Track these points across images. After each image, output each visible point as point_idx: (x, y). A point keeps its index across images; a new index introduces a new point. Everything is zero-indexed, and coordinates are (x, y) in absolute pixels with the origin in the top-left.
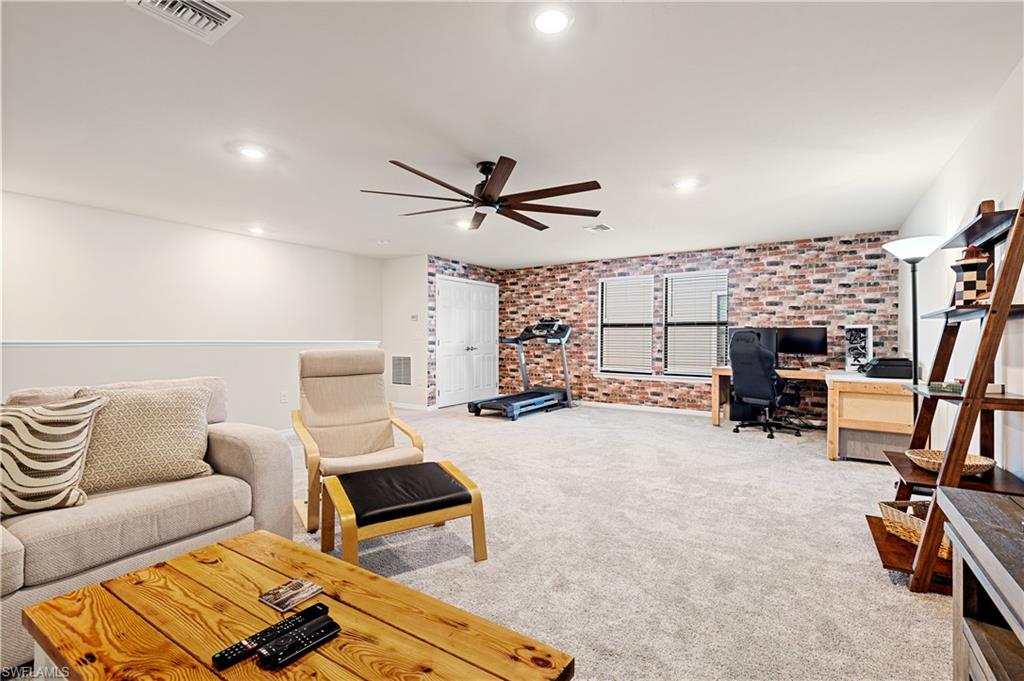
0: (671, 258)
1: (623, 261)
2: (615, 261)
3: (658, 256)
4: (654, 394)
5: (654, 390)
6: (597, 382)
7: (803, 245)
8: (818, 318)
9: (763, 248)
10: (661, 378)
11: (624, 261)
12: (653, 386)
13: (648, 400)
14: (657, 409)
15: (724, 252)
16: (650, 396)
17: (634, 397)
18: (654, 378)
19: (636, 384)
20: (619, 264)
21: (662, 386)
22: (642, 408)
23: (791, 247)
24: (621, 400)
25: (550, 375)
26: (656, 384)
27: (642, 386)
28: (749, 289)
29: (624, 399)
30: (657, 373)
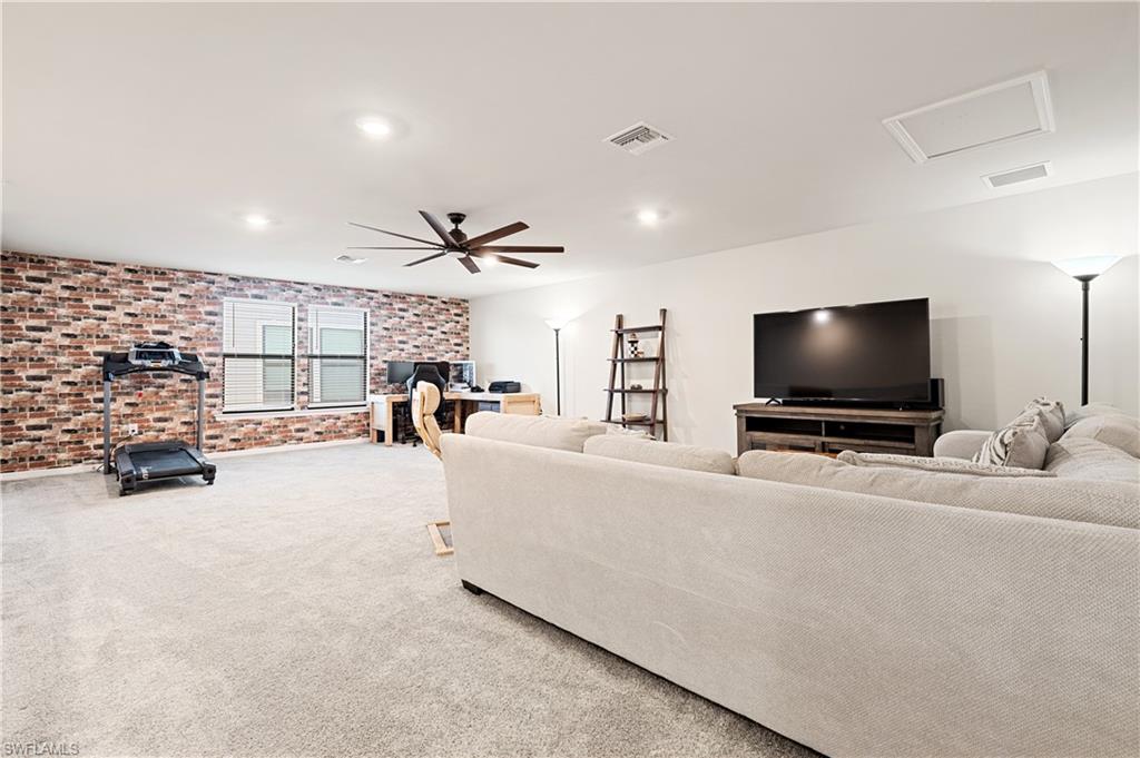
0: (316, 288)
1: (258, 282)
2: (248, 279)
3: (303, 284)
4: (298, 430)
5: (298, 426)
6: (223, 426)
7: (421, 299)
8: (430, 355)
9: (395, 296)
10: (306, 413)
11: (260, 282)
12: (298, 422)
13: (292, 438)
14: (302, 446)
15: (366, 293)
16: (294, 434)
17: (274, 437)
18: (298, 413)
19: (277, 423)
20: (253, 285)
21: (308, 421)
22: (285, 447)
23: (413, 299)
24: (256, 444)
25: (135, 426)
26: (301, 419)
27: (284, 423)
28: (386, 329)
29: (260, 442)
30: (302, 408)
